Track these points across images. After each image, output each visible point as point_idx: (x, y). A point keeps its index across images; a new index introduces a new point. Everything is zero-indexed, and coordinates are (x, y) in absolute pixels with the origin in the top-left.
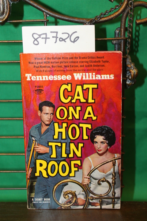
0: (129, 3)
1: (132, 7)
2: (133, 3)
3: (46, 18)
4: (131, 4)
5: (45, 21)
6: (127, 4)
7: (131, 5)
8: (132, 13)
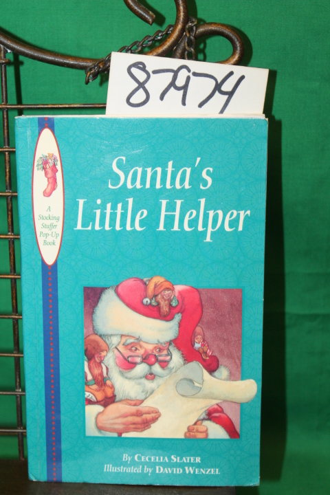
0: (187, 27)
1: (192, 38)
2: (194, 28)
3: (5, 57)
4: (191, 30)
5: (3, 63)
6: (183, 30)
7: (189, 32)
8: (192, 50)
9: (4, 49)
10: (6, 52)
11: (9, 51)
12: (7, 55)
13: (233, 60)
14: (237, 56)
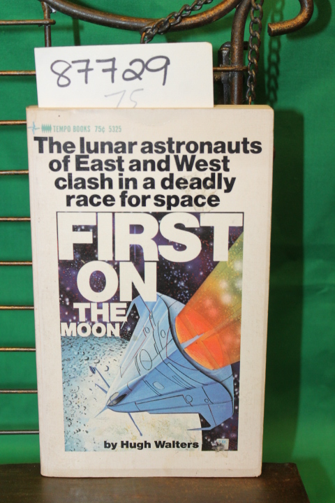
3: (49, 17)
5: (48, 24)
8: (260, 7)
9: (49, 7)
10: (50, 12)
11: (54, 11)
12: (51, 15)
13: (300, 19)
14: (305, 14)
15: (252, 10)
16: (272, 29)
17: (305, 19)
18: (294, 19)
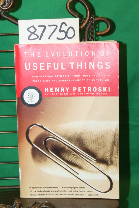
13: (108, 30)
14: (109, 29)
15: (91, 28)
16: (98, 34)
17: (109, 30)
18: (105, 30)
